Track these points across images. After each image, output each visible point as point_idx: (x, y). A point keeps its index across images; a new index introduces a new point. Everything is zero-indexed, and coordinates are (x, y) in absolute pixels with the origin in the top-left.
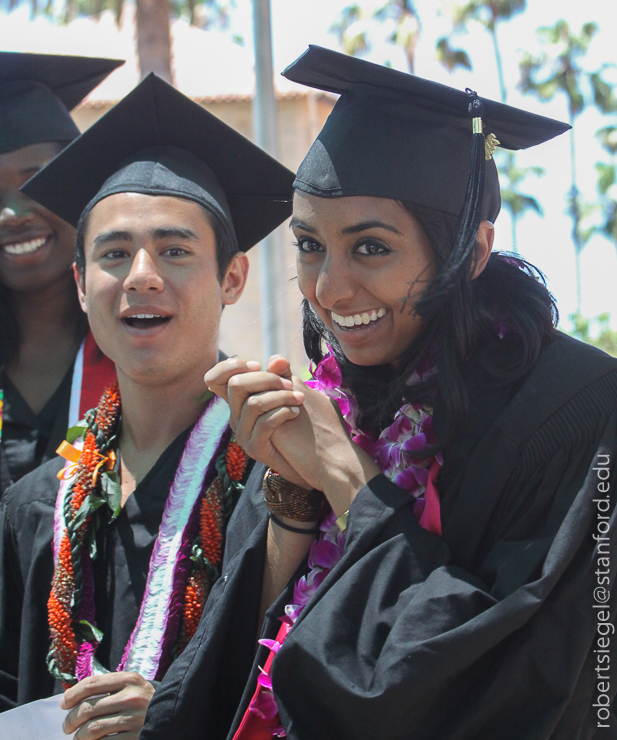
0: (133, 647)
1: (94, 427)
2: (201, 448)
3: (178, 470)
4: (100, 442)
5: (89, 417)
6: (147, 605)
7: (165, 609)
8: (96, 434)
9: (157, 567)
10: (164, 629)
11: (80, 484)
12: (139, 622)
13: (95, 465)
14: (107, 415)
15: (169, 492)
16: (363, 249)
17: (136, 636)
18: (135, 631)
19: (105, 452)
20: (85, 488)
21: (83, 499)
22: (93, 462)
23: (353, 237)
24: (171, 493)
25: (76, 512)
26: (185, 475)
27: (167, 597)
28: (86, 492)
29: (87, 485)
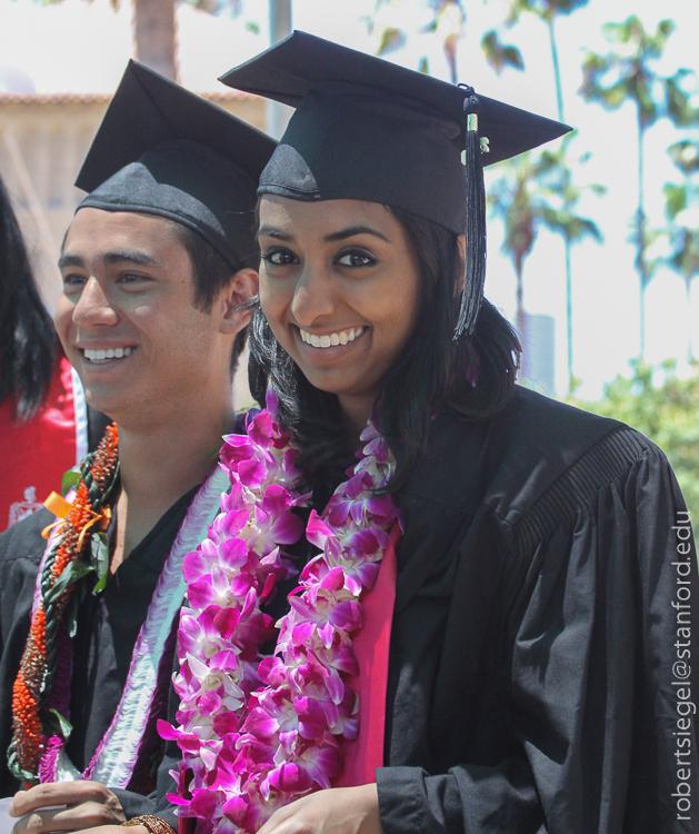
0: (104, 749)
1: (87, 478)
2: (206, 515)
3: (176, 542)
4: (92, 496)
5: (84, 465)
6: (126, 701)
7: (146, 708)
8: (89, 486)
9: (142, 656)
10: (143, 732)
11: (65, 546)
12: (115, 721)
13: (83, 525)
14: (106, 463)
15: (163, 566)
16: (346, 260)
17: (109, 737)
18: (110, 730)
19: (98, 509)
20: (69, 552)
21: (65, 565)
22: (82, 521)
23: (336, 246)
24: (166, 568)
25: (56, 580)
26: (184, 548)
27: (150, 693)
28: (70, 556)
29: (72, 549)
